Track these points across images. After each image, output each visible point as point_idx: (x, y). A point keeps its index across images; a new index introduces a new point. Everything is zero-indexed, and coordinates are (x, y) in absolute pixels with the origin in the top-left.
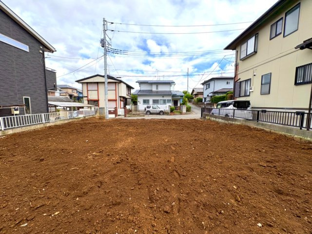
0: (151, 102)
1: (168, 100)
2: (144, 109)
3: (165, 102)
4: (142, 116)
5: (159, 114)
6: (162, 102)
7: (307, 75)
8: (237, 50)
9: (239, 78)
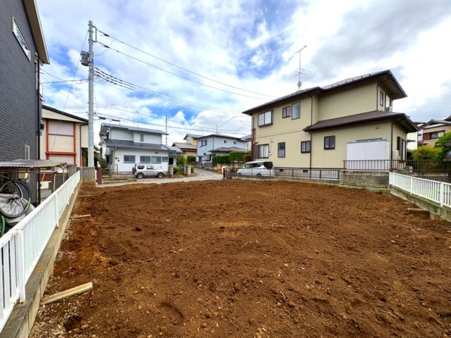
0: (138, 160)
1: (163, 157)
2: (131, 170)
3: (159, 160)
4: (131, 181)
5: (157, 176)
6: (154, 160)
7: (306, 148)
8: (253, 117)
9: (256, 142)
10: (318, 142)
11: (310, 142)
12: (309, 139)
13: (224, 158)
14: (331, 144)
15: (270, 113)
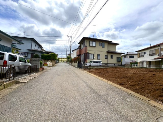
7: (106, 57)
8: (86, 41)
9: (88, 52)
10: (109, 56)
13: (47, 56)
14: (112, 57)
15: (95, 43)
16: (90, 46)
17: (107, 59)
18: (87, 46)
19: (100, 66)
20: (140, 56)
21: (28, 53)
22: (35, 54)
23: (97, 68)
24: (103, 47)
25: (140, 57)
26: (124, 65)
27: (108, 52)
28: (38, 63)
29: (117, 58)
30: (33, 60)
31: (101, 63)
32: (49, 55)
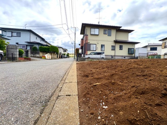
7: (113, 48)
8: (86, 28)
9: (88, 42)
10: (117, 46)
11: (115, 46)
12: (115, 45)
13: (46, 48)
14: (121, 48)
15: (98, 30)
16: (91, 35)
17: (114, 51)
18: (87, 34)
19: (103, 58)
20: (165, 46)
21: (27, 45)
22: (34, 46)
23: (97, 60)
24: (110, 35)
25: (165, 48)
26: (137, 58)
27: (116, 42)
28: (15, 51)
29: (129, 49)
30: (10, 48)
31: (104, 54)
32: (47, 48)
